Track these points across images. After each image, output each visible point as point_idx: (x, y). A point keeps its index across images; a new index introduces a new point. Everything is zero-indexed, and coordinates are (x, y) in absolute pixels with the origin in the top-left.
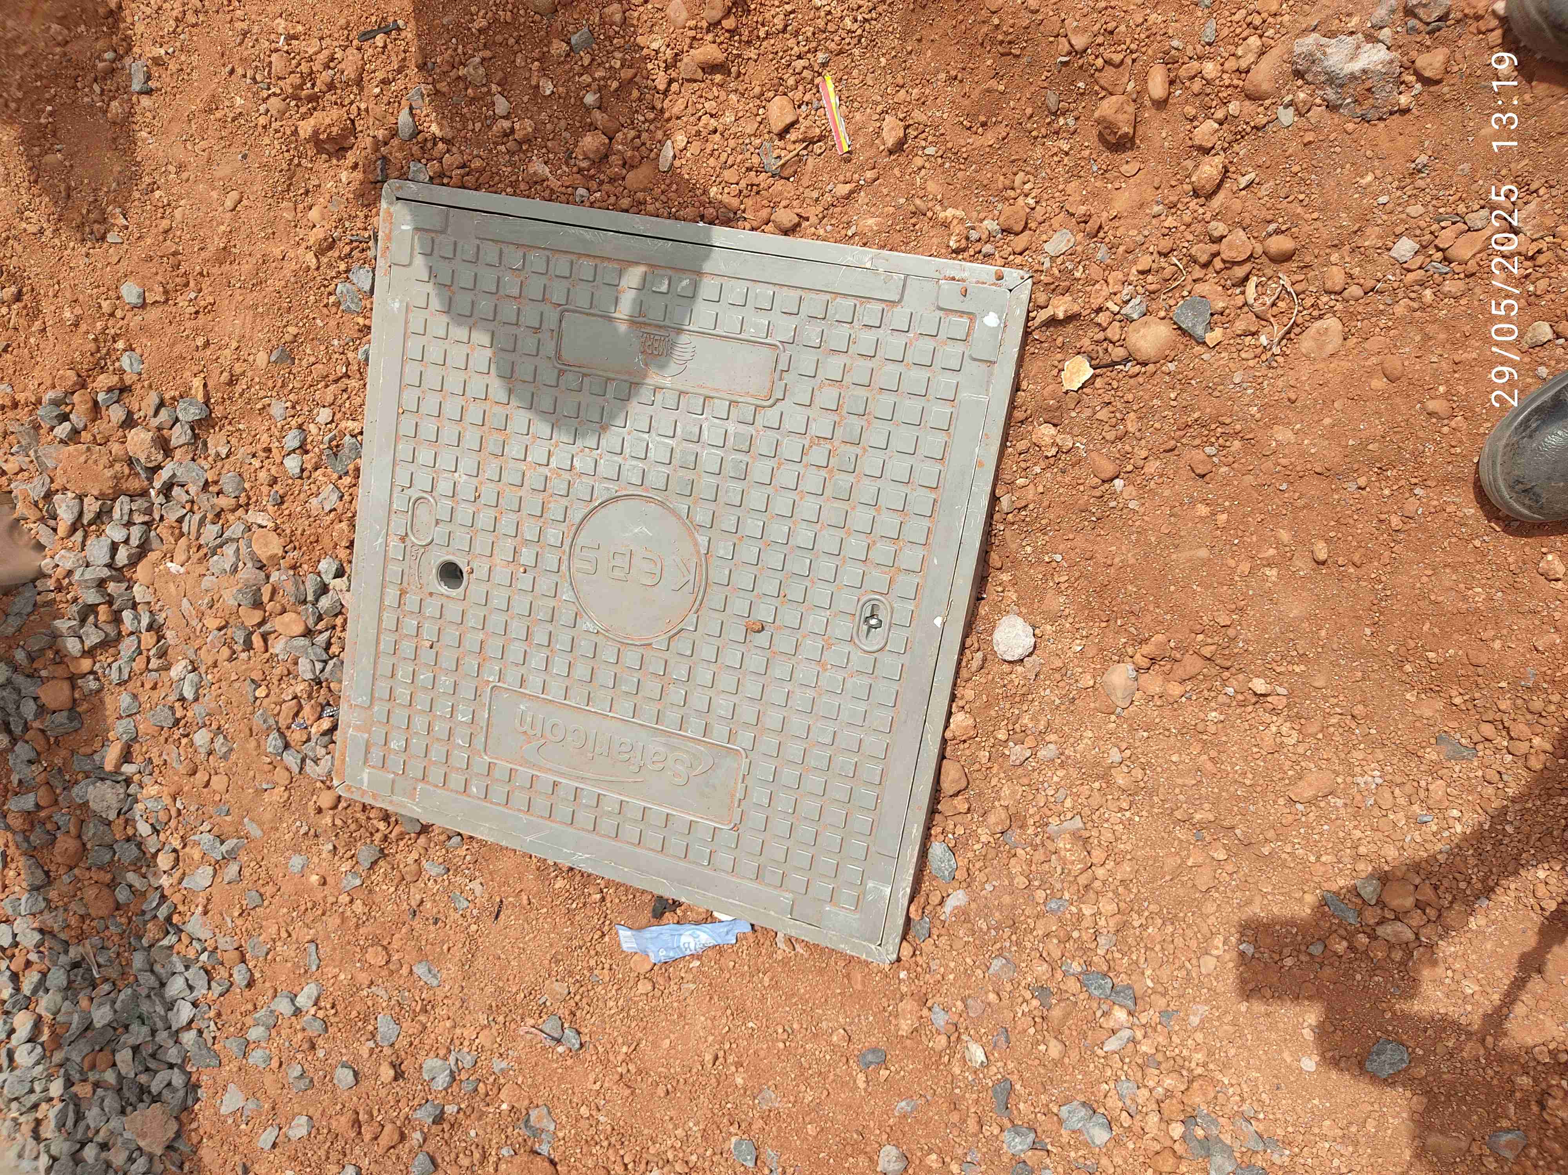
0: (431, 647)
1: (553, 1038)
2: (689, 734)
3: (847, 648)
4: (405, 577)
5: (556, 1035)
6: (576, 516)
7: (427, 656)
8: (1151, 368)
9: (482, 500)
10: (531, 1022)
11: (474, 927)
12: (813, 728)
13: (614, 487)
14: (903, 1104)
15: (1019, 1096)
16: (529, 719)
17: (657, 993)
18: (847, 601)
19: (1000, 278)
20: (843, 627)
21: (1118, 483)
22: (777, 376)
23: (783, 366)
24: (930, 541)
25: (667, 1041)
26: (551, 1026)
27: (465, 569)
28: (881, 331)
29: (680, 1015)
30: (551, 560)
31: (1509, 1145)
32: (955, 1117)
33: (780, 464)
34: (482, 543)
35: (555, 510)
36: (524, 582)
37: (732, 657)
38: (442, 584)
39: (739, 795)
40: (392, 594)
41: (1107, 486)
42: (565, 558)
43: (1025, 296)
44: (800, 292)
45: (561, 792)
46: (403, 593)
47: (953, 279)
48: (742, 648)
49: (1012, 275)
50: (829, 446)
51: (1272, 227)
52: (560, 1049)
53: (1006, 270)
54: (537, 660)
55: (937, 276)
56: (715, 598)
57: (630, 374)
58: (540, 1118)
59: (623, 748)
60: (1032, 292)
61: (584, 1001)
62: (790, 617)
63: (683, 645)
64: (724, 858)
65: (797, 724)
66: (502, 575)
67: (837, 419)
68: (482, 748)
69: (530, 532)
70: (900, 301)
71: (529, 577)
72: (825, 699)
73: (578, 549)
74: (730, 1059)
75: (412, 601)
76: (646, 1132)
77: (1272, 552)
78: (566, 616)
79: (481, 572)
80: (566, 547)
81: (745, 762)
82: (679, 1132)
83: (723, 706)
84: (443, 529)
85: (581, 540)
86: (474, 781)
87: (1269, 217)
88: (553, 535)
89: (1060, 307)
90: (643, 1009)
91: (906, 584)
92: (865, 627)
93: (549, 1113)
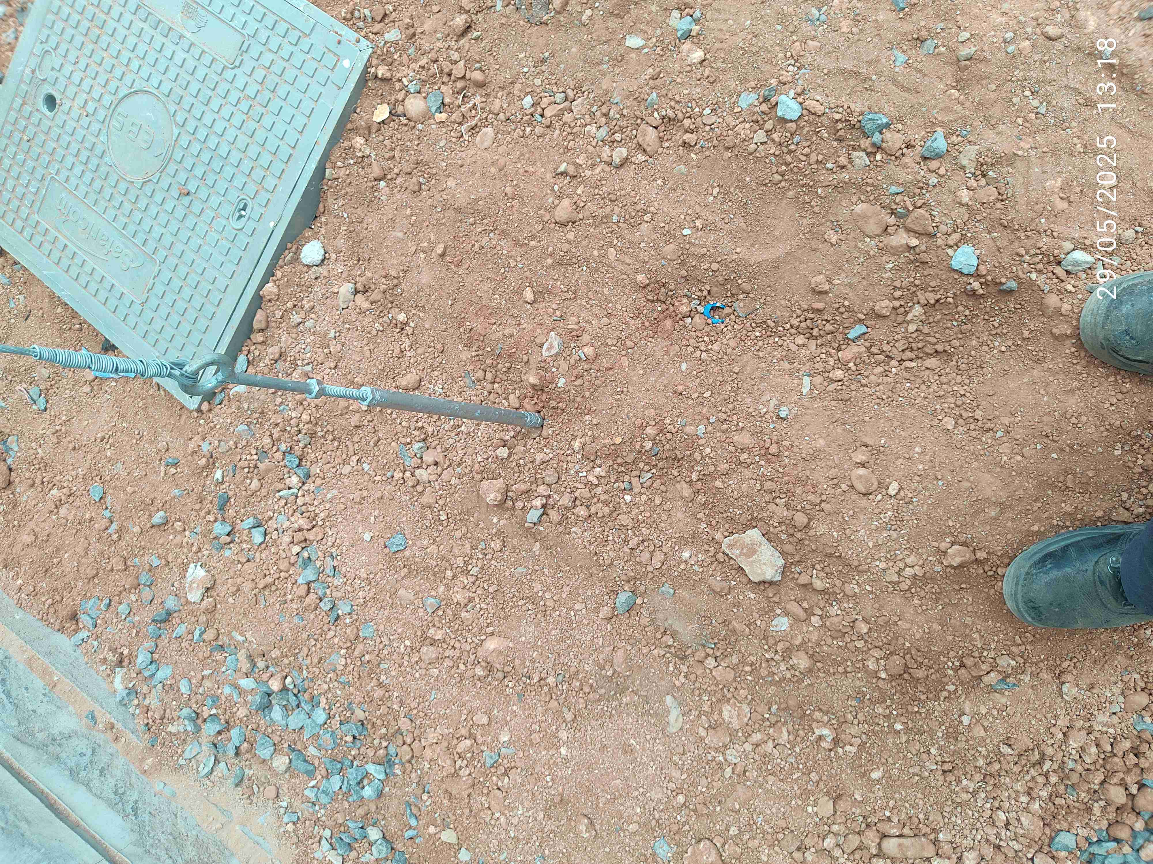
0: (28, 141)
1: (32, 399)
2: (136, 241)
3: (224, 222)
4: (28, 96)
5: (35, 398)
6: (121, 95)
7: (25, 146)
8: (412, 124)
9: (78, 65)
10: (24, 385)
11: (13, 321)
12: (195, 262)
13: (144, 84)
14: (176, 491)
15: (231, 506)
16: (64, 203)
17: (92, 395)
18: (233, 195)
19: (358, 41)
20: (227, 209)
21: (383, 184)
22: (240, 52)
23: (244, 48)
24: (282, 177)
25: (86, 422)
26: (34, 392)
27: (58, 101)
28: (296, 48)
29: (98, 411)
30: (101, 114)
31: (431, 605)
32: (198, 506)
33: (226, 103)
34: (71, 90)
35: (113, 85)
36: (85, 121)
37: (169, 206)
38: (45, 106)
39: (149, 286)
40: (19, 101)
41: (376, 183)
42: (109, 115)
43: (366, 58)
44: (265, 10)
45: (67, 251)
46: (24, 103)
47: (337, 33)
48: (176, 202)
49: (364, 42)
50: (251, 103)
51: (478, 65)
52: (34, 407)
53: (362, 39)
54: (78, 170)
55: (330, 28)
56: (172, 168)
57: (173, 23)
58: (12, 442)
59: (104, 238)
60: (370, 56)
61: (56, 386)
62: (203, 194)
63: (148, 189)
64: (132, 320)
65: (189, 256)
66: (76, 112)
67: (260, 89)
68: (36, 210)
69: (96, 94)
70: (309, 35)
71: (88, 119)
72: (206, 247)
73: (117, 114)
74: (111, 441)
75: (28, 108)
76: (58, 467)
77: (426, 244)
78: (98, 150)
79: (65, 108)
80: (111, 111)
81: (157, 268)
82: (74, 473)
83: (157, 231)
84: (55, 74)
85: (119, 110)
86: (27, 229)
87: (478, 59)
88: (107, 99)
89: (382, 71)
90: (82, 401)
91: (263, 196)
92: (238, 214)
93: (17, 441)
